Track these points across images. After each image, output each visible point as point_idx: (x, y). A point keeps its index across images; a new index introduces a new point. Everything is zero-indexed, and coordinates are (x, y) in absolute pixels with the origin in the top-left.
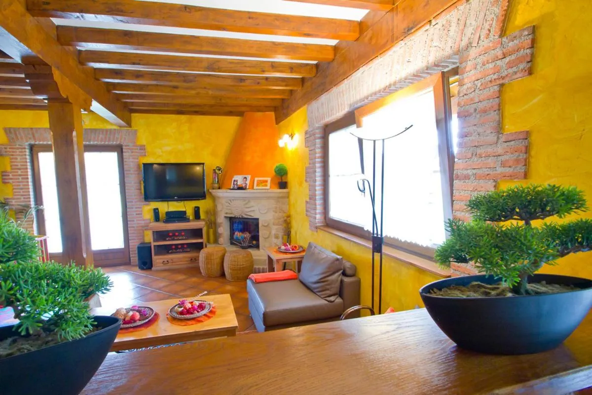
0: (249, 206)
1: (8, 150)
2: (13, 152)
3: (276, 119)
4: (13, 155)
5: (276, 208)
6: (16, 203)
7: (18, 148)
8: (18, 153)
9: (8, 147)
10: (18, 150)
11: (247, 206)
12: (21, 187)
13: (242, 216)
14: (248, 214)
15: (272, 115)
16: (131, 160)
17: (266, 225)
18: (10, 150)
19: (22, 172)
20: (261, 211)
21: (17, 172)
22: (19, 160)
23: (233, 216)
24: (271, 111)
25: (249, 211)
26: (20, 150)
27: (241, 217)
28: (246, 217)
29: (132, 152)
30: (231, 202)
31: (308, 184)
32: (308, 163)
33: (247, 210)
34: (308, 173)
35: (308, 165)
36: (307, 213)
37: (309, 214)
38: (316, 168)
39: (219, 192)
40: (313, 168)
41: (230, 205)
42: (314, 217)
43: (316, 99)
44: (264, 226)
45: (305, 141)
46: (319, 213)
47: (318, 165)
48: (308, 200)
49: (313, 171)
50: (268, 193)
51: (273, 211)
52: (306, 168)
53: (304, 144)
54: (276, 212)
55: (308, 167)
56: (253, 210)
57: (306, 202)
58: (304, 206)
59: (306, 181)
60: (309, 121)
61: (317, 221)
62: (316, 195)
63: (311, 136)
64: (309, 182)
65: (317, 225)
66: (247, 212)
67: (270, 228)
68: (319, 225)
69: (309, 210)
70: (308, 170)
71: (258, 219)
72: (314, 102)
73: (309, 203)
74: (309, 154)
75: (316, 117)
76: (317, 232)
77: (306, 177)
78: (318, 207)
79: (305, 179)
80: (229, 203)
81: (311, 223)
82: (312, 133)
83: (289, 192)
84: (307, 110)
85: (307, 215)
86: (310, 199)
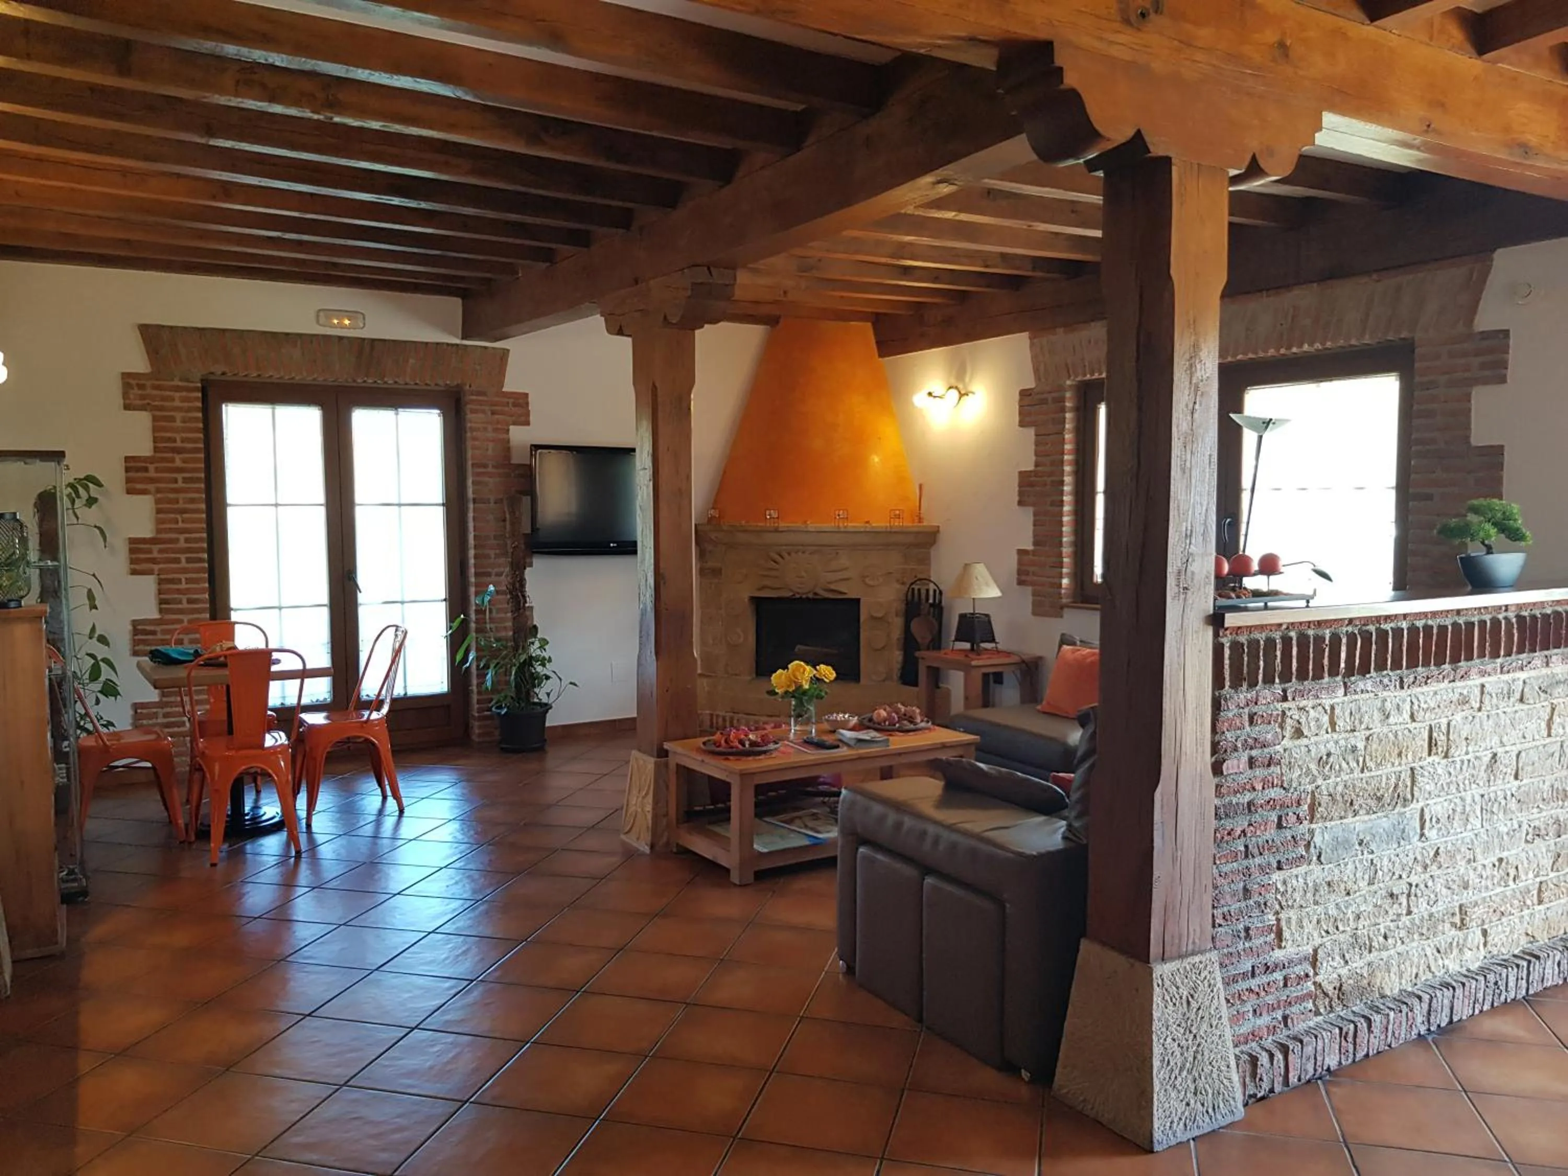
0: (837, 567)
1: (149, 391)
2: (164, 399)
3: (878, 343)
4: (161, 409)
5: (903, 572)
6: (160, 556)
7: (177, 389)
8: (177, 403)
9: (149, 383)
10: (177, 395)
11: (830, 567)
12: (181, 505)
13: (816, 594)
14: (833, 587)
15: (865, 329)
16: (490, 435)
17: (880, 615)
18: (155, 392)
19: (184, 461)
20: (867, 580)
21: (172, 460)
22: (178, 424)
24: (866, 320)
25: (836, 581)
26: (184, 394)
27: (811, 596)
28: (826, 595)
29: (493, 413)
30: (782, 557)
31: (1030, 511)
32: (1033, 464)
33: (831, 577)
34: (1032, 485)
35: (1031, 467)
36: (1023, 578)
37: (1029, 578)
38: (1063, 476)
39: (745, 531)
40: (1051, 474)
41: (777, 566)
42: (1055, 583)
43: (1069, 326)
44: (874, 618)
45: (1020, 413)
46: (1067, 574)
47: (1067, 468)
48: (1030, 547)
49: (1052, 482)
50: (890, 532)
51: (898, 581)
52: (1022, 474)
53: (1017, 419)
54: (903, 583)
55: (1031, 472)
56: (845, 577)
57: (1021, 552)
58: (1012, 562)
59: (1020, 503)
60: (1036, 371)
61: (1063, 591)
62: (1061, 534)
63: (1046, 403)
64: (1033, 505)
65: (1064, 601)
66: (829, 583)
67: (889, 623)
68: (1069, 600)
69: (1031, 569)
70: (1032, 479)
71: (858, 600)
72: (1060, 331)
73: (1034, 553)
74: (1037, 444)
75: (1067, 365)
76: (1062, 617)
77: (1021, 493)
78: (1066, 560)
79: (1017, 498)
80: (775, 562)
81: (1039, 598)
82: (1050, 397)
83: (938, 531)
84: (1032, 345)
85: (1021, 583)
86: (1035, 543)
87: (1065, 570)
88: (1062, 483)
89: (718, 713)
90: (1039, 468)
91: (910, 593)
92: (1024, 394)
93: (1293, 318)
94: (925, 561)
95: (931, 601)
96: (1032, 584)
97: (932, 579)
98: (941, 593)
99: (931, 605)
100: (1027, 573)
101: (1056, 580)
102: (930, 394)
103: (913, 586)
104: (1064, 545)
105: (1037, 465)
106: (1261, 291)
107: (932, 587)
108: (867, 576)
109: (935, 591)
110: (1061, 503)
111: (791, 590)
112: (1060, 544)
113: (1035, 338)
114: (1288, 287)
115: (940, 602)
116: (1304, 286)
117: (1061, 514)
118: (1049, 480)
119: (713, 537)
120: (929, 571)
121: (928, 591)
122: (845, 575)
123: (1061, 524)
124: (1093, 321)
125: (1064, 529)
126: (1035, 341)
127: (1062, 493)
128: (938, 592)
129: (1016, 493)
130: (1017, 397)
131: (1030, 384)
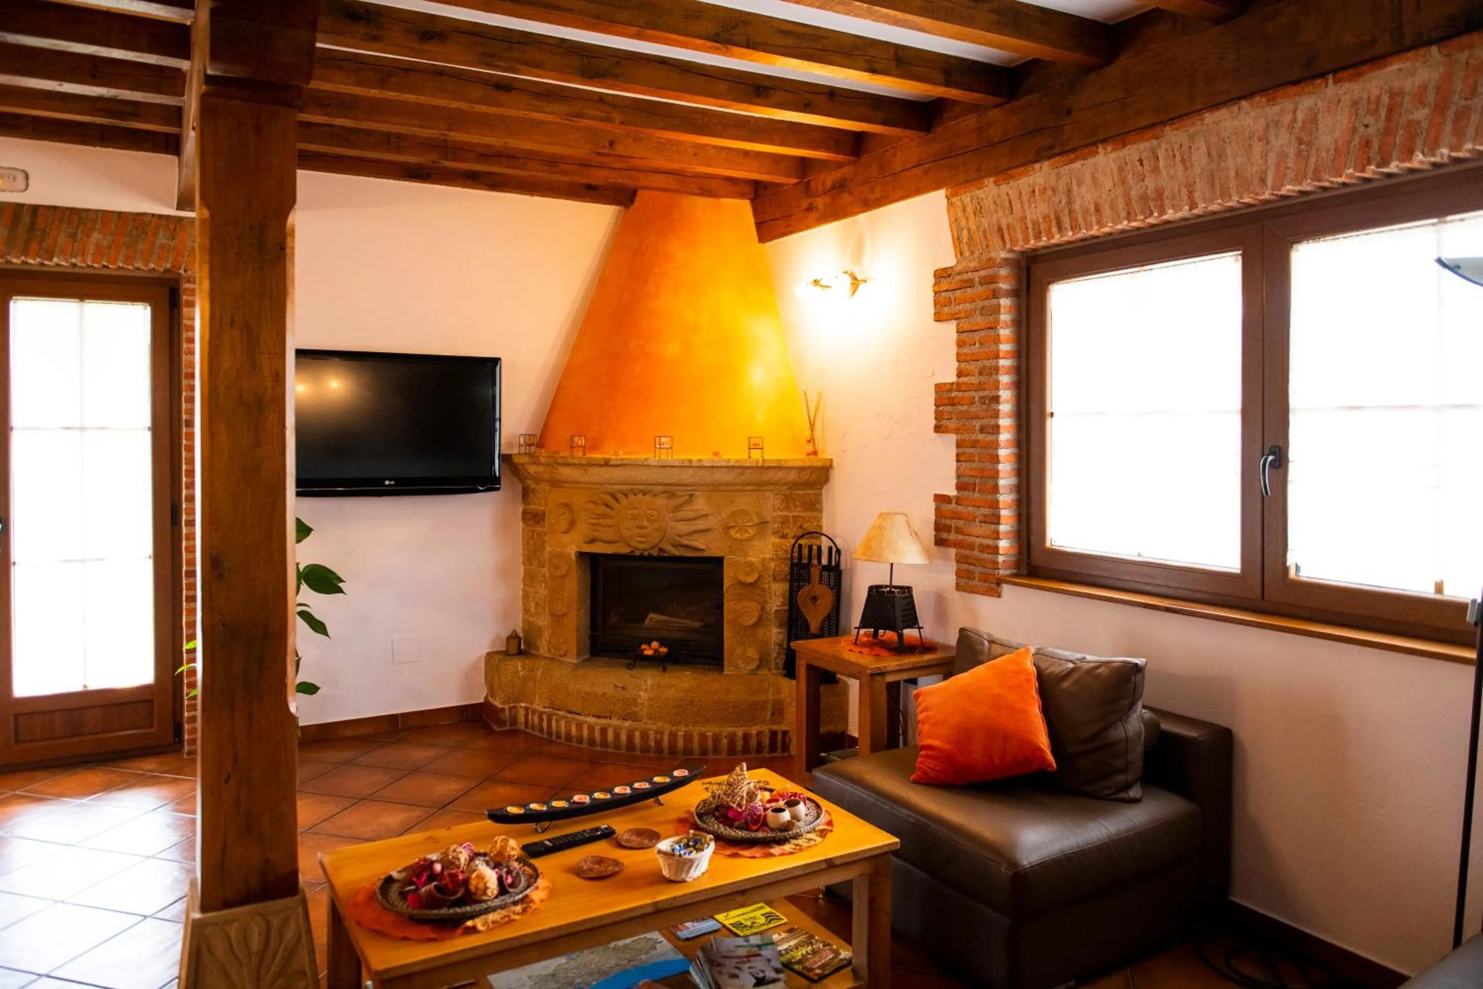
0: (691, 515)
3: (759, 225)
5: (784, 521)
11: (681, 514)
13: (660, 549)
14: (685, 542)
15: (743, 209)
17: (750, 579)
20: (732, 533)
23: (625, 550)
24: (742, 196)
25: (690, 534)
27: (655, 553)
28: (676, 552)
30: (616, 500)
31: (951, 439)
32: (954, 373)
33: (683, 528)
34: (952, 403)
35: (952, 378)
36: (944, 535)
37: (953, 536)
38: (997, 388)
39: (568, 465)
40: (980, 387)
41: (612, 513)
42: (989, 546)
43: (1003, 173)
44: (743, 584)
45: (936, 303)
46: (1007, 533)
47: (1005, 379)
48: (952, 492)
49: (981, 398)
50: (762, 468)
51: (775, 533)
52: (939, 388)
53: (930, 310)
54: (784, 536)
55: (952, 384)
56: (702, 527)
57: (940, 499)
58: (927, 513)
59: (938, 429)
60: (957, 241)
61: (1001, 559)
62: (996, 475)
63: (972, 286)
64: (957, 431)
65: (1002, 572)
66: (680, 536)
67: (763, 589)
68: (1008, 572)
69: (953, 523)
70: (953, 394)
71: (719, 561)
72: (990, 182)
73: (958, 501)
74: (960, 344)
75: (1000, 229)
76: (999, 596)
77: (938, 416)
78: (1004, 513)
79: (933, 422)
80: (607, 506)
81: (966, 566)
82: (976, 276)
83: (831, 467)
84: (950, 204)
85: (940, 542)
86: (960, 487)
87: (1003, 528)
88: (996, 399)
89: (535, 707)
90: (964, 379)
91: (796, 549)
92: (941, 275)
93: (1390, 110)
94: (814, 505)
95: (824, 561)
96: (956, 545)
97: (824, 531)
98: (838, 551)
99: (824, 568)
100: (948, 529)
101: (990, 542)
102: (816, 282)
103: (800, 542)
104: (1001, 490)
105: (960, 374)
106: (1322, 75)
107: (825, 543)
108: (733, 527)
109: (830, 549)
110: (996, 429)
111: (630, 546)
112: (995, 489)
113: (955, 195)
114: (1378, 60)
115: (838, 564)
116: (1410, 55)
117: (996, 445)
118: (977, 395)
119: (533, 473)
120: (819, 519)
121: (819, 548)
122: (701, 525)
123: (996, 460)
124: (1037, 162)
125: (1001, 467)
126: (954, 200)
127: (996, 415)
128: (834, 549)
129: (933, 415)
130: (932, 280)
131: (949, 260)
